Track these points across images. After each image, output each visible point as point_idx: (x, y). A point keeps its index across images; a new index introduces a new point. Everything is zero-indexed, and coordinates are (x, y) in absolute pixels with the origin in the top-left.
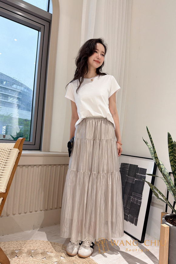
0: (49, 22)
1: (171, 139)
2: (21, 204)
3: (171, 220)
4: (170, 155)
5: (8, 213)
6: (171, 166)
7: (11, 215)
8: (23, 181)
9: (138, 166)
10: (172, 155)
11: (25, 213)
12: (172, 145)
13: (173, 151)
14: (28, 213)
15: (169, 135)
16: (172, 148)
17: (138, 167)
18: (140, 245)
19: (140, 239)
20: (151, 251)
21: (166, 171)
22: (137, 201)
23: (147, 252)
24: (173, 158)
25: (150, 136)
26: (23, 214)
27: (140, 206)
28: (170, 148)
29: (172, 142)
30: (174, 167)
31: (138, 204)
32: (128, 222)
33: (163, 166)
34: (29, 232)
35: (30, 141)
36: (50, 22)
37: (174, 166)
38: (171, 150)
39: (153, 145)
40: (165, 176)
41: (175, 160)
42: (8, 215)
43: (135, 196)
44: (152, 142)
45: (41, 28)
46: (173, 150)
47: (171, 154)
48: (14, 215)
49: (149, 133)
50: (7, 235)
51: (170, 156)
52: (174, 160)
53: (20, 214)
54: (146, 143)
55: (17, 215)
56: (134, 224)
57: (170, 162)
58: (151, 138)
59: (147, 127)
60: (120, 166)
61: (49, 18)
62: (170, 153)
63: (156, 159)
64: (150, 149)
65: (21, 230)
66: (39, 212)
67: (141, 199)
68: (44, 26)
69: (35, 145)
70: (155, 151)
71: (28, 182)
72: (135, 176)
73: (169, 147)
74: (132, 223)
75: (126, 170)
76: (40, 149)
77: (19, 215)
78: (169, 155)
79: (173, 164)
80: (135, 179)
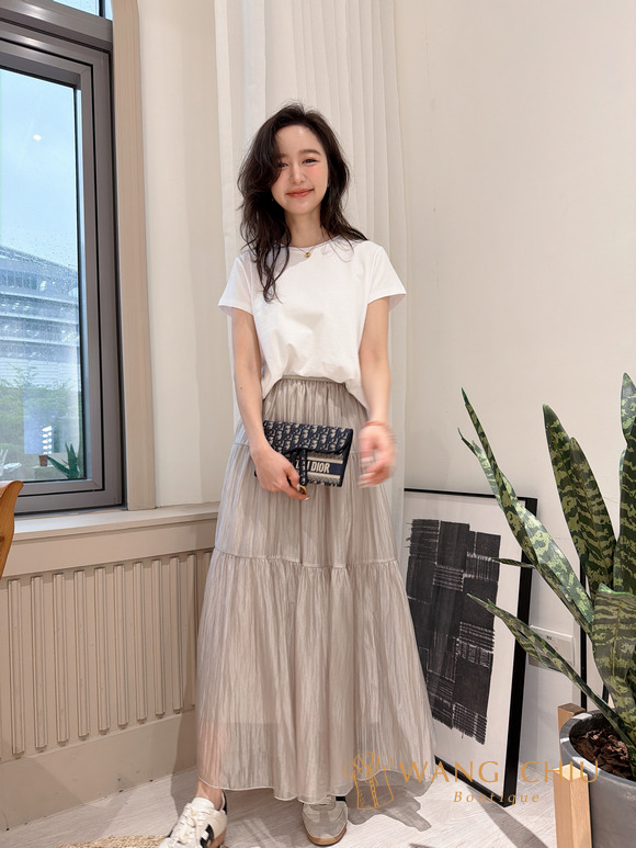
0: (104, 51)
1: (559, 429)
2: (62, 707)
3: (596, 737)
4: (565, 494)
5: (19, 746)
6: (573, 534)
7: (31, 754)
8: (60, 626)
9: (468, 526)
10: (571, 494)
11: (83, 738)
12: (567, 454)
13: (571, 476)
14: (95, 738)
15: (550, 417)
16: (568, 466)
17: (471, 530)
18: (504, 816)
19: (500, 793)
20: (541, 837)
21: (558, 551)
22: (478, 653)
23: (527, 842)
24: (573, 502)
25: (477, 425)
26: (75, 743)
27: (489, 672)
28: (561, 464)
29: (563, 442)
30: (582, 538)
31: (482, 663)
32: (454, 729)
33: (544, 534)
34: (103, 803)
35: (85, 477)
36: (108, 51)
37: (584, 534)
38: (564, 474)
39: (492, 459)
40: (550, 580)
41: (583, 513)
42: (18, 756)
43: (468, 637)
44: (486, 447)
45: (79, 75)
46: (570, 472)
47: (568, 488)
48: (41, 750)
49: (472, 413)
50: (23, 828)
51: (562, 496)
52: (580, 514)
53: (62, 744)
54: (472, 448)
55: (54, 749)
56: (474, 738)
57: (567, 520)
58: (482, 435)
59: (464, 393)
60: (410, 532)
61: (105, 38)
62: (561, 486)
63: (510, 512)
64: (486, 471)
65: (74, 802)
66: (154, 722)
67: (490, 645)
68: (92, 66)
69: (103, 489)
70: (501, 484)
71: (82, 629)
72: (465, 564)
73: (555, 462)
74: (469, 733)
75: (429, 544)
76: (122, 503)
77: (59, 749)
78: (560, 494)
79: (577, 528)
80: (465, 575)
